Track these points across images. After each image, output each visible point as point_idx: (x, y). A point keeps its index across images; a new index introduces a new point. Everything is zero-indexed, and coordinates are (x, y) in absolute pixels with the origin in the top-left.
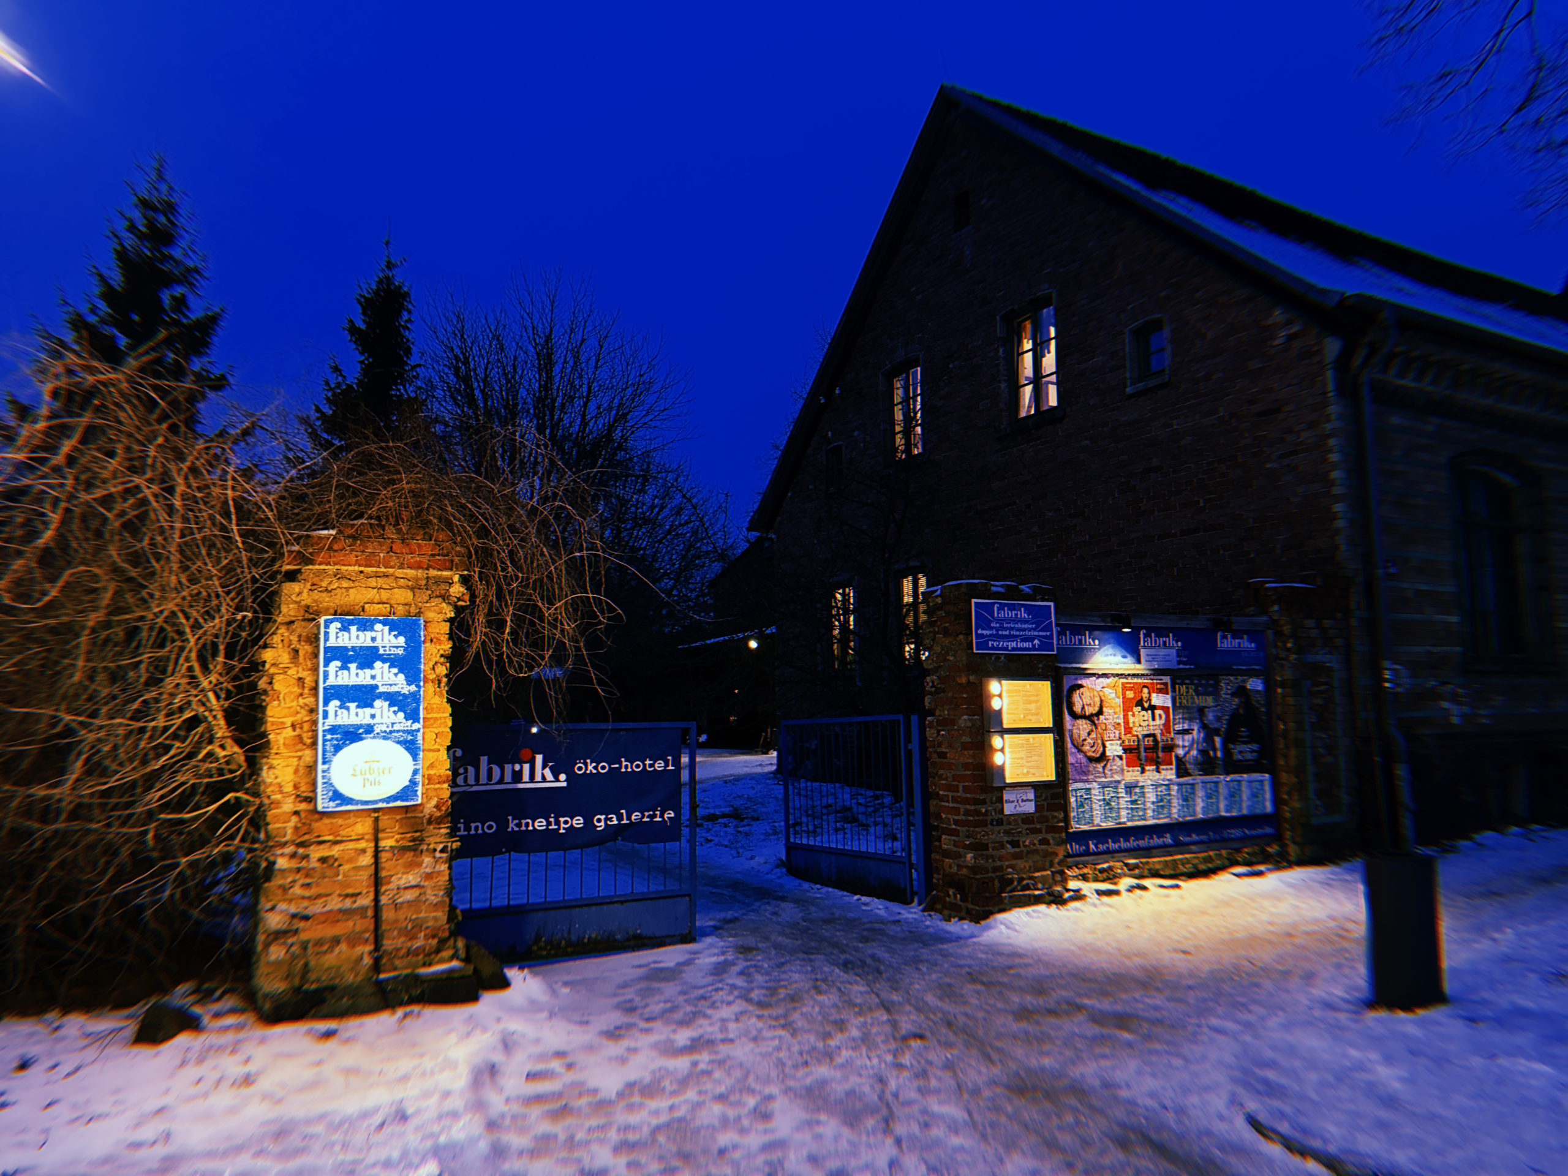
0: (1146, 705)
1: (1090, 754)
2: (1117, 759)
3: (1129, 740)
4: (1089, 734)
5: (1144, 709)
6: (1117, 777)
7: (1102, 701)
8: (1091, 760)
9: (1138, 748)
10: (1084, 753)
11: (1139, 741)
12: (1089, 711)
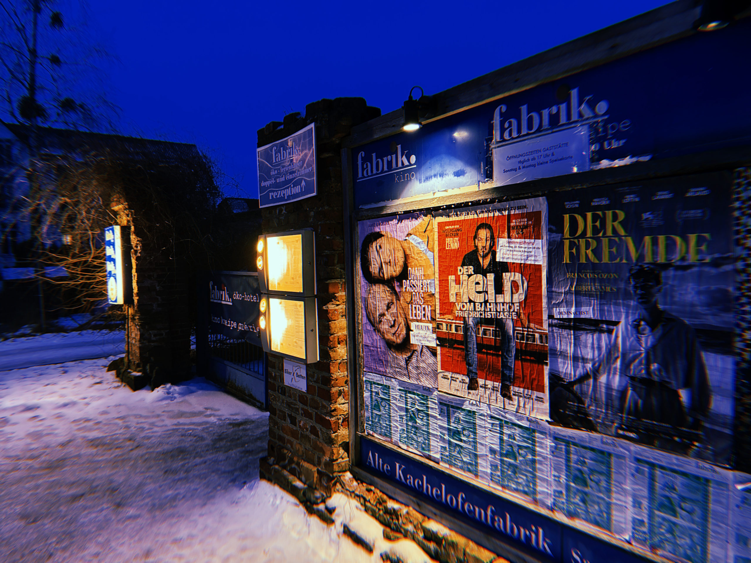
0: (485, 263)
1: (389, 336)
2: (428, 353)
3: (449, 325)
4: (388, 307)
5: (479, 270)
6: (426, 382)
7: (406, 257)
8: (390, 345)
9: (465, 341)
10: (382, 334)
11: (466, 328)
12: (389, 272)
